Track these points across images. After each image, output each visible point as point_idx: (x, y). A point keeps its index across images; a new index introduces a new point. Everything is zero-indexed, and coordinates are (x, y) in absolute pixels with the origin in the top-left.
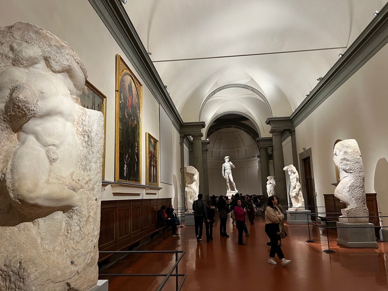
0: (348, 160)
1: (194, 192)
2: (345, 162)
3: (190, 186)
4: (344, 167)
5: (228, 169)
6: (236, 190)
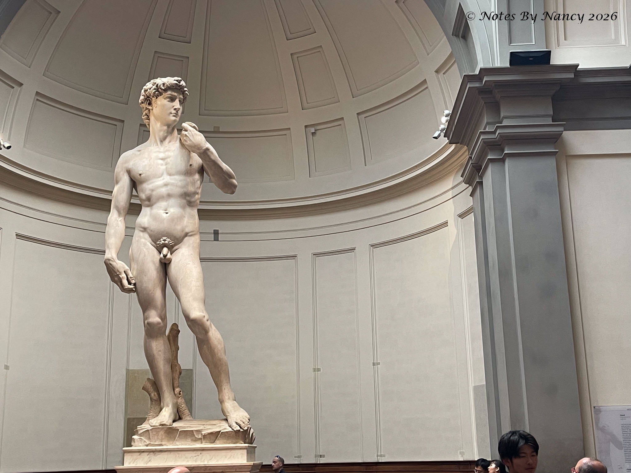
5: (161, 198)
6: (230, 405)
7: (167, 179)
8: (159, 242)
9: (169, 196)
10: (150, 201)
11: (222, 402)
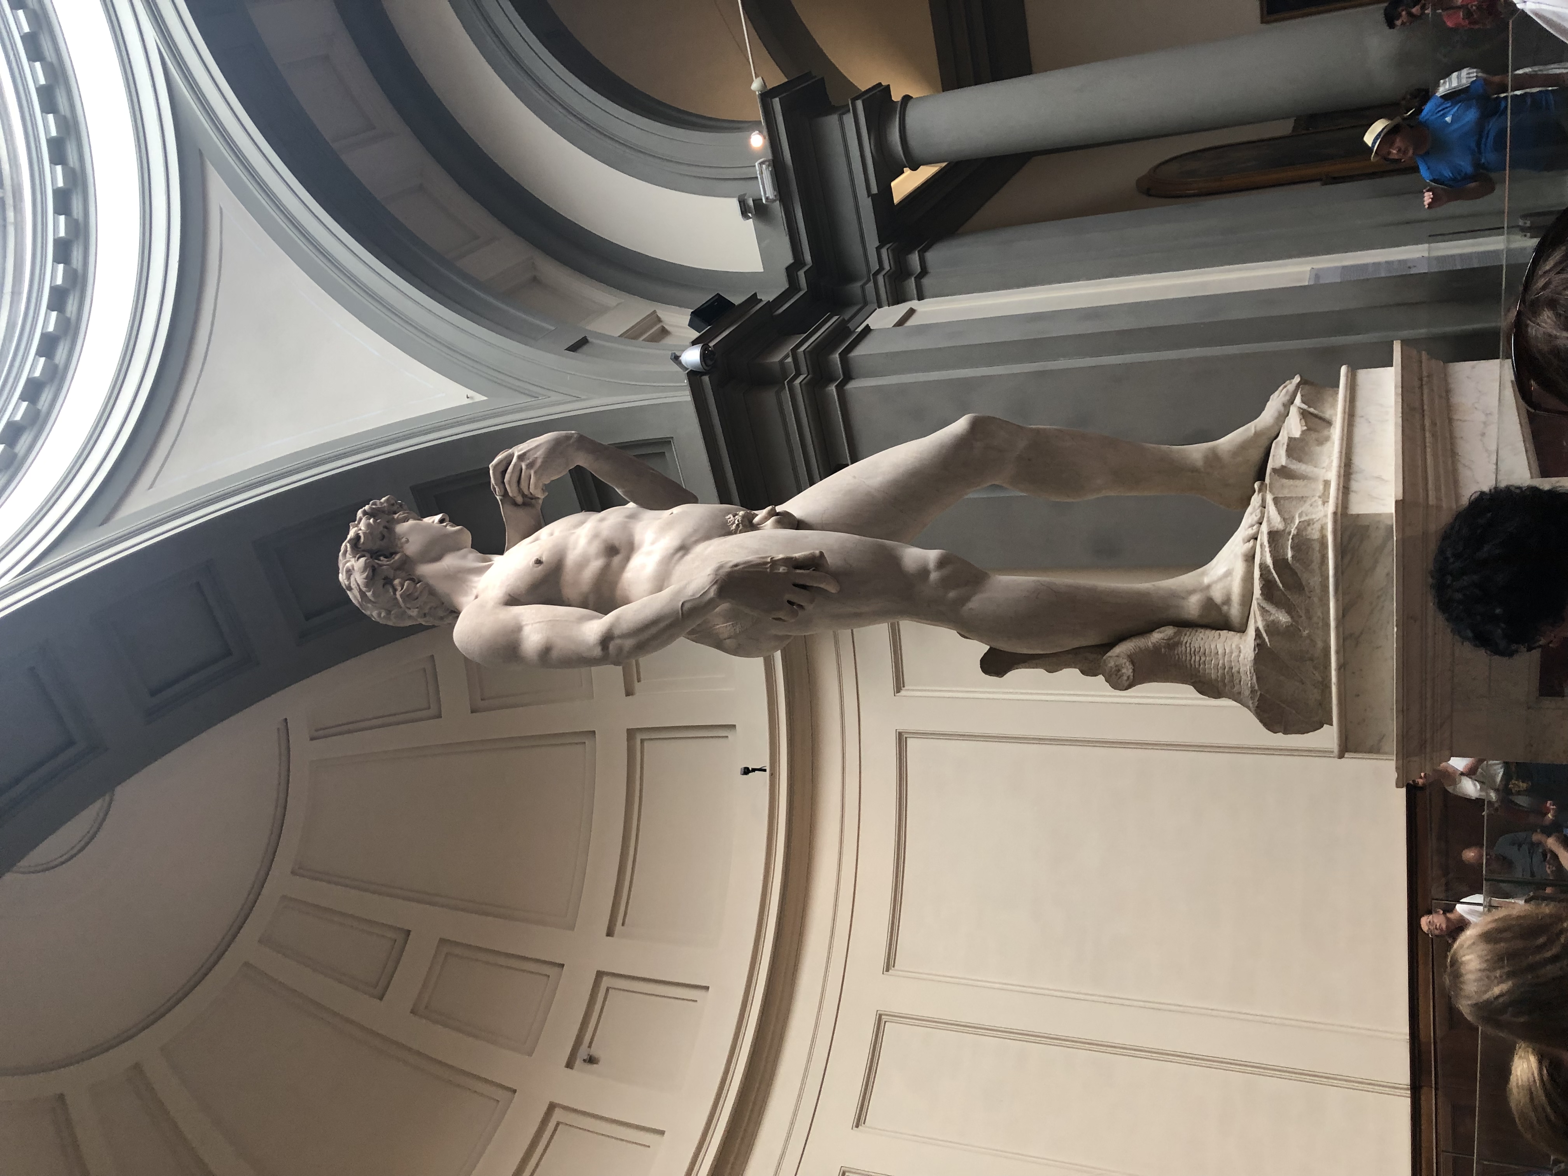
8: (734, 523)
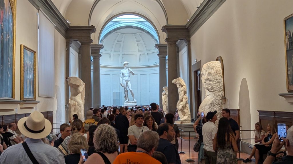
0: (210, 81)
1: (78, 105)
2: (208, 82)
3: (75, 99)
4: (207, 86)
5: (126, 76)
6: (134, 99)
7: (127, 74)
8: (126, 81)
9: (127, 76)
10: (125, 77)
11: (133, 99)
